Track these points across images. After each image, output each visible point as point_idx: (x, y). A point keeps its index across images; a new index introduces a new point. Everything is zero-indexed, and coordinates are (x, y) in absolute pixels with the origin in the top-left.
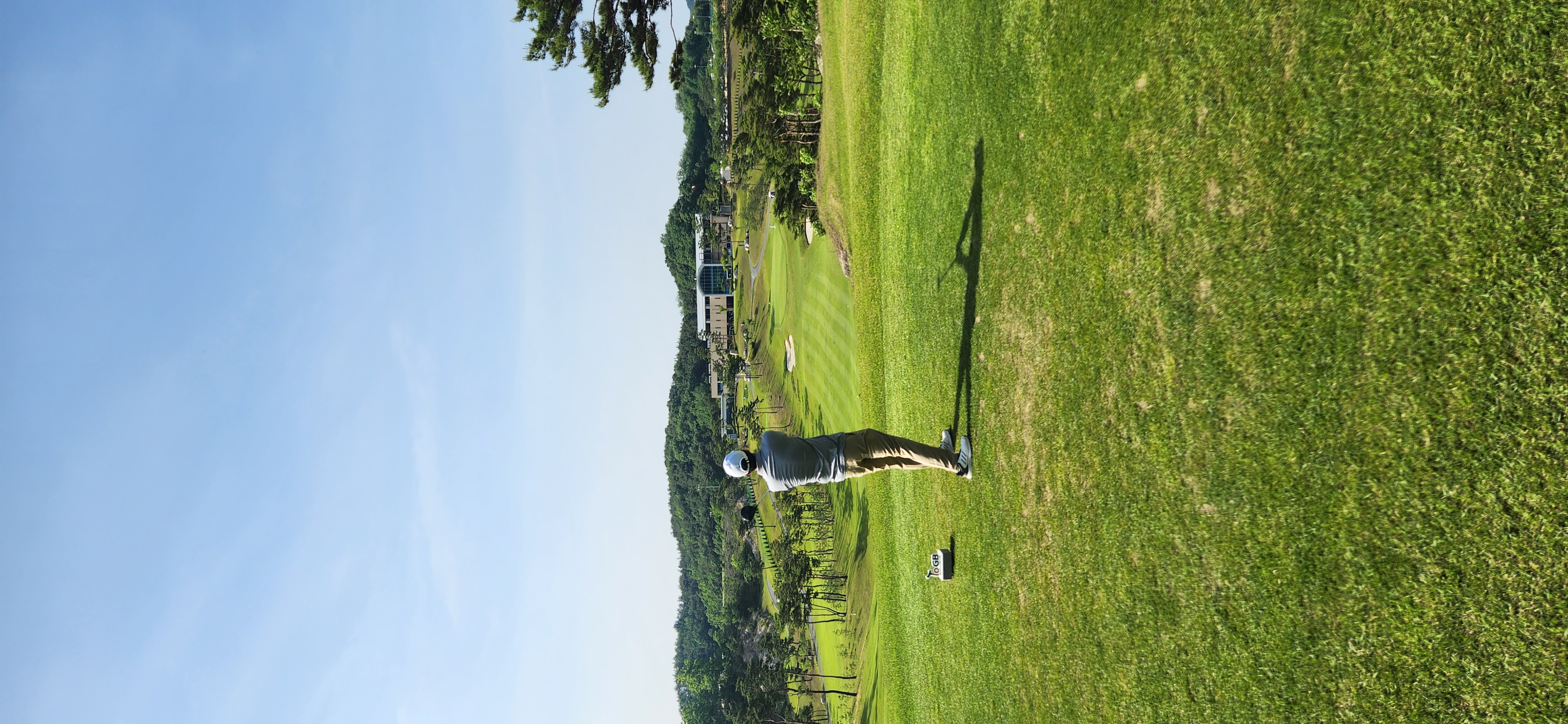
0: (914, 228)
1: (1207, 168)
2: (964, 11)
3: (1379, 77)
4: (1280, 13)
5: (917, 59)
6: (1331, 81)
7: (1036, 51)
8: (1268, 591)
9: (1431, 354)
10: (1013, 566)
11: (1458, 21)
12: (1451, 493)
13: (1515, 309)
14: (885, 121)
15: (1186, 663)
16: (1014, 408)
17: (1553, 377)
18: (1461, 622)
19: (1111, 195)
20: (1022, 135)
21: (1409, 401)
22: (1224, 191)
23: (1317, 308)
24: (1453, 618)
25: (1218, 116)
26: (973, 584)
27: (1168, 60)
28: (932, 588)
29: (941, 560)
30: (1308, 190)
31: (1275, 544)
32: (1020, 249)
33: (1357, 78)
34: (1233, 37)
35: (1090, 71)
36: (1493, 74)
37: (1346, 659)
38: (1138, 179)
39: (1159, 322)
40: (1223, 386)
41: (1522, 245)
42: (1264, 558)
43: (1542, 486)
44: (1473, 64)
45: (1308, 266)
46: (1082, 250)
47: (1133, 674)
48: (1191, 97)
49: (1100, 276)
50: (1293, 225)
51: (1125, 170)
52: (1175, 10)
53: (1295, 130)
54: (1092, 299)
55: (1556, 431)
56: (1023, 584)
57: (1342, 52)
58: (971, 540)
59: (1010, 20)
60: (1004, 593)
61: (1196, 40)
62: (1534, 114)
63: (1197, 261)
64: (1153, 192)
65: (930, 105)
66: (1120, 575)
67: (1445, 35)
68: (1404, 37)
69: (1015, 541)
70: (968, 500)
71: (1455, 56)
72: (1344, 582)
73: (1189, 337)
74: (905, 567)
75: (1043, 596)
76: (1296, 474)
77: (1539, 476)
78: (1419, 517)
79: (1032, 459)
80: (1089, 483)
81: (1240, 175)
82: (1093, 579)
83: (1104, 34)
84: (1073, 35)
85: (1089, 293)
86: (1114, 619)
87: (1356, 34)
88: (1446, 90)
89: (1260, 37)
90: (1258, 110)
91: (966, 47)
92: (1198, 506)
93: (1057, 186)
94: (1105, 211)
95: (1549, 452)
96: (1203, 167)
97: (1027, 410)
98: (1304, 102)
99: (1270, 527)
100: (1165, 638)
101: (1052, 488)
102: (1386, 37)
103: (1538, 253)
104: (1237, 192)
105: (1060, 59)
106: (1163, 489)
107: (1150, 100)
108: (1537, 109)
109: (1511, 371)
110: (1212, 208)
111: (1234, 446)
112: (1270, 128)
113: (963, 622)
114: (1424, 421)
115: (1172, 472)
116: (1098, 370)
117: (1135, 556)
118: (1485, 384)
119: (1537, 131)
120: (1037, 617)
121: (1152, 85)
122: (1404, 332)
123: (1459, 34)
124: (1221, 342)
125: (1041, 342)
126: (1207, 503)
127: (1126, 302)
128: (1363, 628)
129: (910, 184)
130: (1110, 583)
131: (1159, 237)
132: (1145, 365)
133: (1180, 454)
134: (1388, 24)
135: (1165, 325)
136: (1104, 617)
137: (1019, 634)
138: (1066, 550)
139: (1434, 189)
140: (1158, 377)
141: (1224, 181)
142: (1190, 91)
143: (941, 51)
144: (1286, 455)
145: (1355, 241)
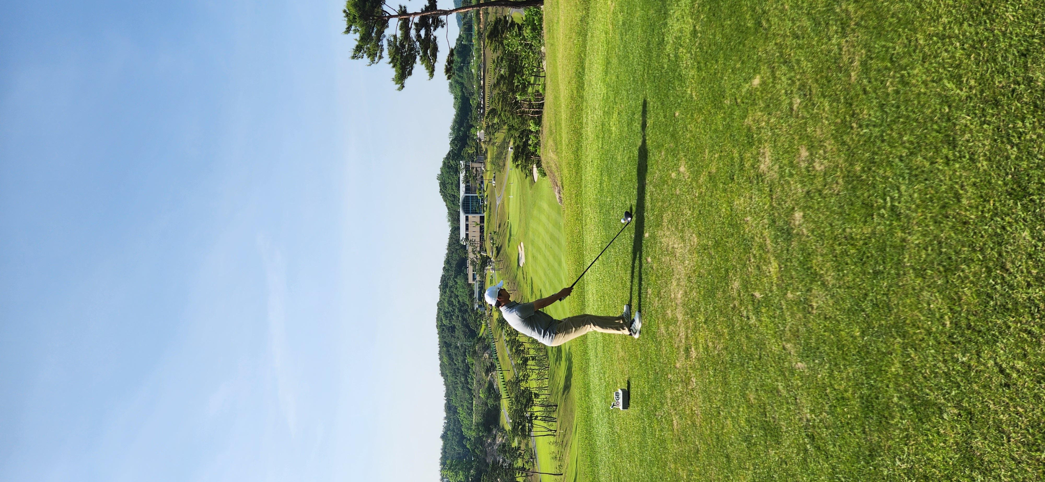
0: (605, 174)
1: (800, 139)
2: (639, 32)
3: (914, 81)
4: (848, 39)
5: (608, 63)
6: (881, 84)
7: (686, 59)
8: (841, 423)
9: (950, 265)
10: (669, 401)
11: (966, 46)
12: (964, 359)
13: (1006, 237)
14: (587, 103)
15: (786, 471)
16: (671, 295)
17: (1032, 283)
18: (972, 447)
19: (736, 155)
20: (677, 114)
21: (935, 296)
22: (811, 154)
23: (874, 233)
24: (966, 444)
25: (807, 104)
26: (642, 413)
27: (774, 67)
28: (615, 415)
29: (621, 396)
30: (867, 155)
31: (846, 391)
32: (675, 189)
33: (899, 82)
34: (817, 53)
35: (722, 73)
36: (989, 81)
37: (894, 470)
38: (754, 145)
39: (768, 239)
40: (811, 283)
41: (1010, 194)
42: (838, 400)
43: (1025, 356)
44: (976, 74)
45: (867, 205)
46: (716, 190)
48: (789, 92)
49: (729, 208)
50: (857, 177)
51: (745, 138)
52: (778, 35)
53: (858, 115)
54: (723, 223)
55: (1034, 319)
56: (676, 414)
57: (889, 65)
58: (641, 383)
59: (670, 39)
60: (663, 420)
61: (792, 54)
62: (1017, 108)
63: (793, 200)
64: (764, 154)
65: (617, 93)
66: (741, 409)
67: (958, 55)
68: (930, 55)
69: (671, 385)
70: (639, 356)
71: (964, 69)
72: (893, 418)
73: (788, 250)
74: (597, 400)
75: (689, 422)
76: (860, 344)
77: (1023, 349)
78: (943, 375)
79: (682, 329)
80: (720, 346)
81: (822, 144)
82: (723, 411)
83: (731, 49)
84: (711, 50)
85: (721, 219)
86: (737, 439)
87: (898, 53)
88: (958, 91)
89: (834, 54)
90: (834, 101)
91: (640, 56)
92: (794, 363)
93: (700, 148)
94: (732, 165)
95: (1030, 333)
96: (797, 137)
97: (679, 296)
98: (864, 96)
99: (842, 379)
100: (772, 453)
101: (696, 349)
102: (918, 56)
103: (1021, 200)
104: (820, 155)
105: (702, 65)
106: (771, 351)
107: (762, 93)
108: (1019, 105)
109: (1003, 278)
110: (803, 165)
111: (818, 324)
112: (842, 113)
113: (635, 439)
114: (945, 310)
115: (776, 340)
116: (727, 271)
117: (752, 397)
118: (986, 286)
119: (1019, 120)
120: (686, 437)
121: (764, 83)
122: (932, 250)
123: (966, 54)
124: (809, 254)
125: (689, 251)
126: (800, 362)
127: (746, 226)
128: (906, 449)
129: (602, 144)
130: (735, 415)
131: (768, 183)
132: (758, 268)
133: (782, 328)
134: (919, 47)
135: (772, 242)
136: (731, 438)
137: (673, 448)
138: (705, 391)
139: (951, 156)
140: (767, 276)
141: (811, 148)
142: (789, 88)
143: (624, 58)
144: (853, 331)
145: (898, 189)
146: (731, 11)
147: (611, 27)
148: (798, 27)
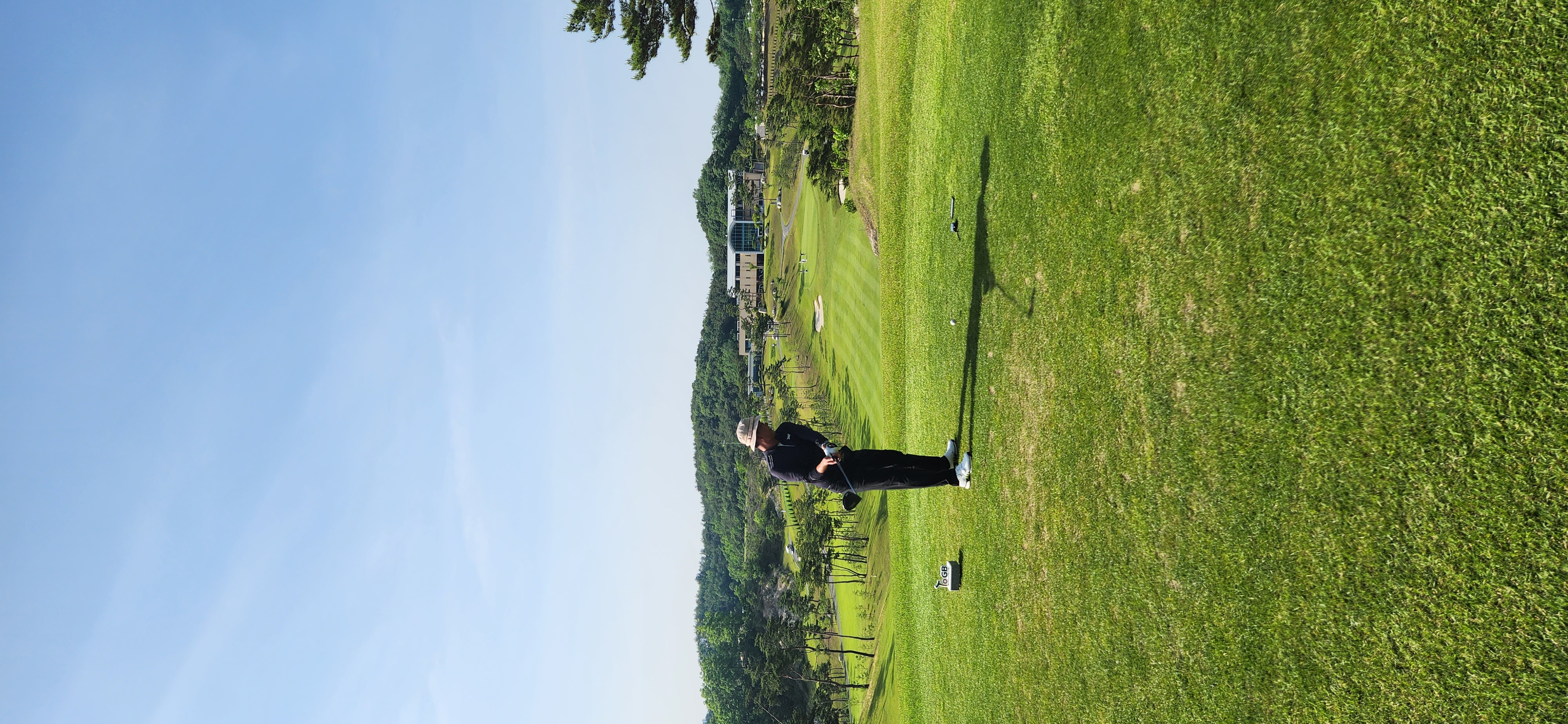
0: (937, 248)
1: (1186, 283)
2: (988, 60)
3: (1318, 253)
4: (1248, 168)
5: (945, 88)
6: (1283, 244)
7: (1049, 124)
8: (1219, 670)
9: (1347, 503)
10: (1013, 593)
11: (1379, 229)
12: (1356, 624)
13: (1407, 485)
14: (914, 135)
16: (1019, 447)
19: (1108, 280)
20: (1035, 196)
21: (1329, 537)
22: (1199, 308)
23: (1266, 435)
25: (1196, 240)
26: (977, 599)
27: (1158, 175)
29: (950, 572)
30: (1263, 332)
31: (1226, 631)
33: (1303, 249)
34: (1211, 175)
35: (1094, 160)
36: (1400, 284)
38: (1130, 273)
39: (1143, 407)
40: (1192, 480)
42: (1217, 640)
43: (1420, 636)
44: (1387, 270)
45: (1260, 397)
46: (1082, 320)
47: (1109, 715)
48: (1176, 215)
49: (1096, 350)
50: (1251, 357)
51: (1120, 261)
52: (1166, 132)
53: (1256, 275)
54: (1089, 368)
56: (1020, 610)
57: (1293, 222)
58: (977, 559)
59: (1029, 86)
60: (1005, 615)
61: (1182, 165)
62: (1428, 329)
63: (1174, 363)
64: (1142, 289)
65: (956, 137)
66: (1102, 624)
68: (1338, 227)
69: (1016, 570)
71: (1374, 259)
72: (1277, 677)
73: (1166, 428)
74: (917, 566)
75: (1038, 626)
76: (1244, 574)
77: (1418, 628)
78: (1333, 637)
79: (1032, 499)
80: (1080, 534)
81: (1212, 299)
82: (1080, 621)
83: (1107, 131)
84: (1081, 122)
85: (1086, 362)
86: (1096, 662)
87: (1303, 210)
88: (1366, 285)
89: (1232, 183)
90: (1228, 247)
91: (989, 96)
92: (1168, 580)
93: (1064, 256)
94: (1102, 292)
95: (1425, 610)
96: (1183, 280)
97: (1030, 452)
98: (1264, 254)
99: (1223, 614)
100: (1138, 689)
101: (1049, 529)
102: (1325, 222)
104: (1209, 312)
105: (1069, 139)
106: (1141, 557)
107: (1143, 206)
108: (1430, 325)
109: (1402, 535)
110: (1189, 321)
111: (1198, 535)
112: (1236, 266)
113: (967, 632)
114: (1338, 557)
115: (1148, 545)
116: (1091, 434)
117: (1116, 609)
119: (1429, 344)
120: (1033, 644)
121: (1145, 193)
122: (1329, 478)
123: (1378, 241)
124: (1191, 441)
125: (1045, 393)
126: (1175, 579)
127: (1117, 381)
128: (1289, 720)
129: (935, 205)
130: (1094, 629)
131: (1145, 331)
132: (1130, 441)
133: (1155, 530)
134: (1327, 211)
135: (1148, 411)
136: (1089, 658)
137: (1016, 656)
138: (1059, 590)
139: (1354, 365)
140: (1140, 456)
141: (1199, 300)
142: (1175, 209)
143: (966, 90)
144: (1237, 556)
145: (1296, 388)
146: (1109, 77)
147: (950, 35)
148: (1191, 130)
